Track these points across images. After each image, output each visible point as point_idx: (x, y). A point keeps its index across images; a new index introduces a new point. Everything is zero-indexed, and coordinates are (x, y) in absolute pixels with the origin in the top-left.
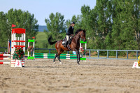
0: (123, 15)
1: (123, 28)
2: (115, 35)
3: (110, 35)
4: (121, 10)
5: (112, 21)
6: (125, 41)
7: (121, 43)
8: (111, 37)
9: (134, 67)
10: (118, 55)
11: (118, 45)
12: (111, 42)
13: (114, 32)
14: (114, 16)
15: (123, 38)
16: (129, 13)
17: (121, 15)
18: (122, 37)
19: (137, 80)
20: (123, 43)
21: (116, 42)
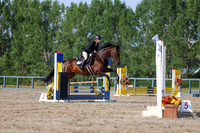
0: (27, 26)
1: (27, 45)
2: (16, 54)
3: (8, 55)
4: (23, 19)
5: (10, 34)
6: (30, 64)
7: (25, 66)
8: (9, 58)
9: (41, 100)
10: (20, 83)
11: (20, 69)
12: (9, 65)
13: (14, 51)
14: (14, 27)
15: (27, 59)
16: (35, 24)
17: (24, 25)
18: (26, 57)
19: (44, 119)
20: (26, 67)
21: (16, 65)
